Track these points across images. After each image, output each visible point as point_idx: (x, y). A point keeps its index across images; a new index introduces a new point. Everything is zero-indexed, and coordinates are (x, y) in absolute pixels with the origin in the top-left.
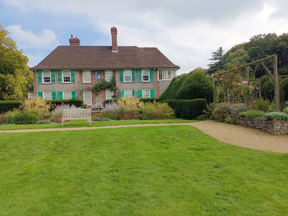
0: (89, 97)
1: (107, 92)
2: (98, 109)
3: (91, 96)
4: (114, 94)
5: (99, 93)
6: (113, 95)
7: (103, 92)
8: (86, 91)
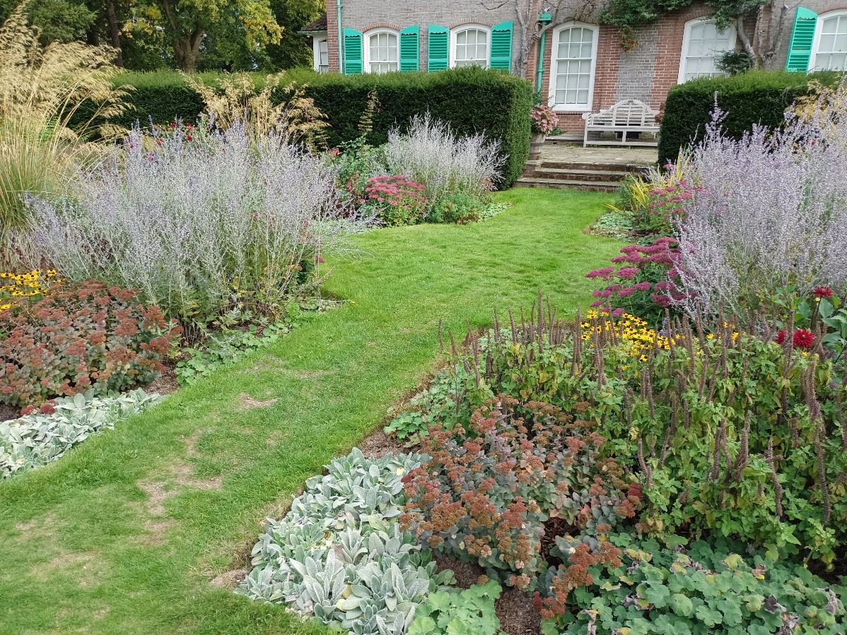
0: (582, 61)
1: (693, 28)
2: (620, 134)
3: (594, 57)
4: (740, 41)
5: (642, 37)
6: (731, 47)
7: (668, 28)
8: (570, 25)
